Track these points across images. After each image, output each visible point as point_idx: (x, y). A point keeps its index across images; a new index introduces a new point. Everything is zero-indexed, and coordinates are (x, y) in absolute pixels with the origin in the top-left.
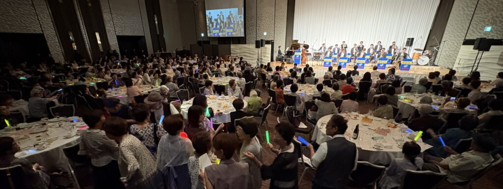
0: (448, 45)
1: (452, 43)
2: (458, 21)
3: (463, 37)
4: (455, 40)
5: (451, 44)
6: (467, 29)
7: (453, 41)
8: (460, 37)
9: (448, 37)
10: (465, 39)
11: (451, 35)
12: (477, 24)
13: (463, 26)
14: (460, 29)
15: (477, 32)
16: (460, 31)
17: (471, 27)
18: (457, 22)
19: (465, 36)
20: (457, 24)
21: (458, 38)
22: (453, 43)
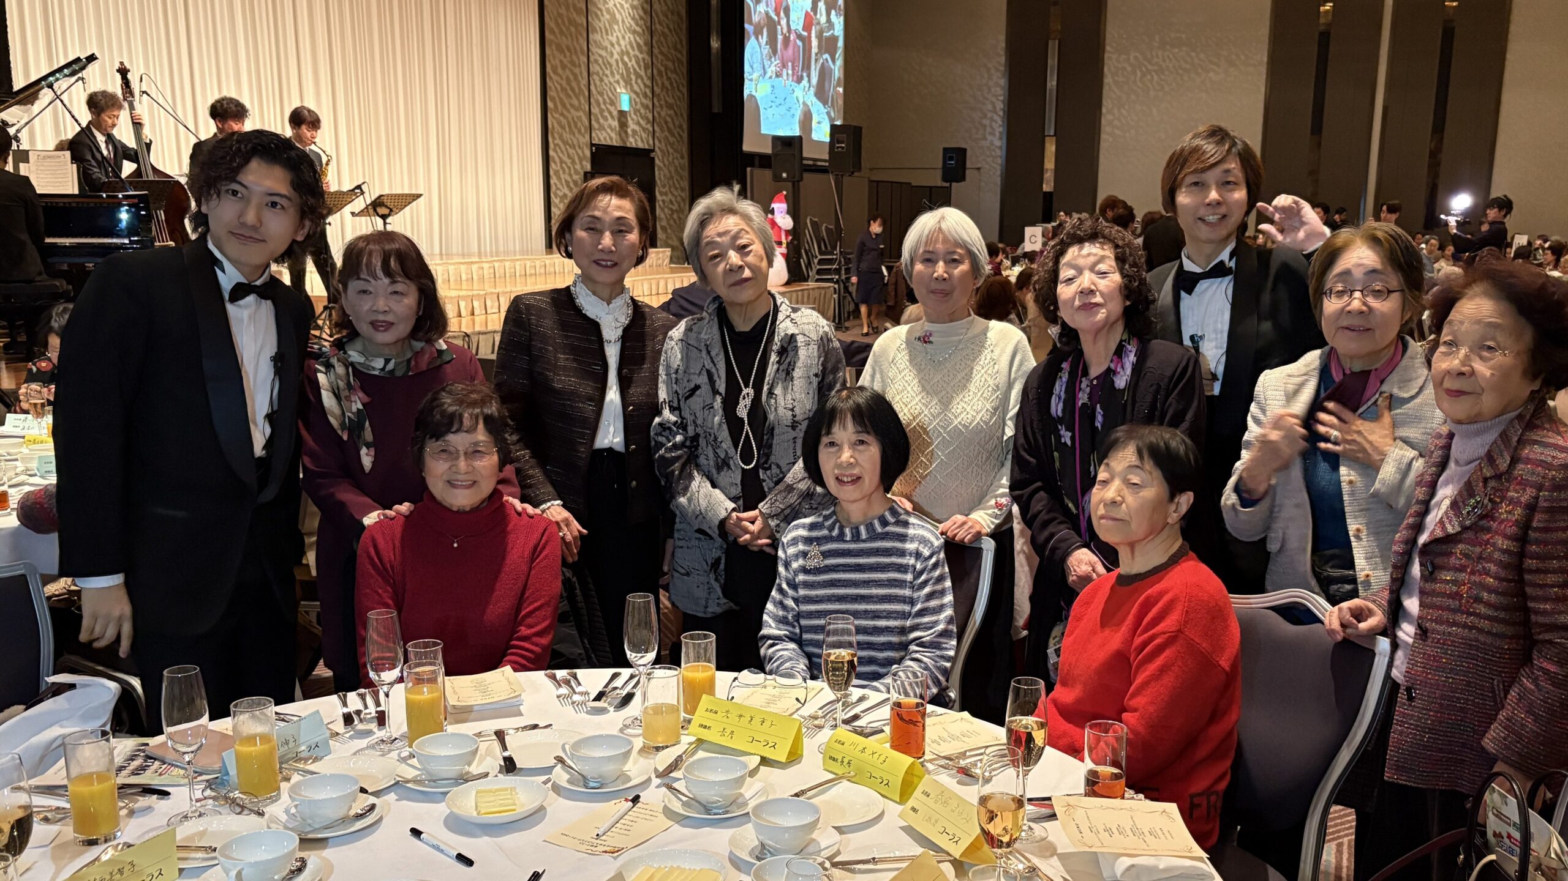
0: (564, 172)
1: (569, 157)
2: (565, 56)
3: (585, 128)
4: (574, 148)
5: (569, 161)
6: (587, 93)
7: (571, 151)
8: (580, 131)
9: (556, 125)
10: (592, 145)
11: (562, 118)
12: (601, 73)
13: (575, 76)
14: (573, 90)
15: (606, 114)
16: (575, 102)
17: (592, 88)
18: (562, 57)
19: (587, 123)
20: (564, 67)
21: (576, 131)
22: (573, 162)
